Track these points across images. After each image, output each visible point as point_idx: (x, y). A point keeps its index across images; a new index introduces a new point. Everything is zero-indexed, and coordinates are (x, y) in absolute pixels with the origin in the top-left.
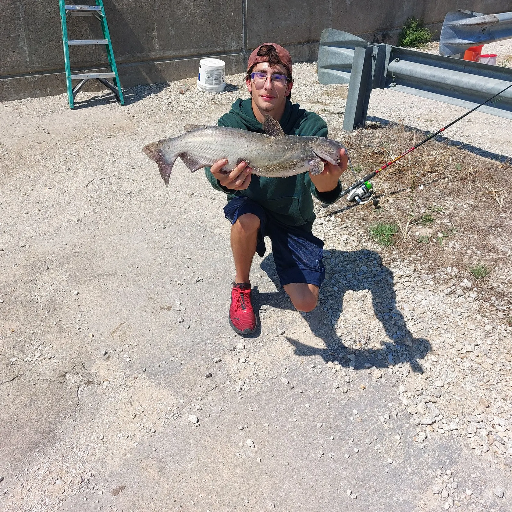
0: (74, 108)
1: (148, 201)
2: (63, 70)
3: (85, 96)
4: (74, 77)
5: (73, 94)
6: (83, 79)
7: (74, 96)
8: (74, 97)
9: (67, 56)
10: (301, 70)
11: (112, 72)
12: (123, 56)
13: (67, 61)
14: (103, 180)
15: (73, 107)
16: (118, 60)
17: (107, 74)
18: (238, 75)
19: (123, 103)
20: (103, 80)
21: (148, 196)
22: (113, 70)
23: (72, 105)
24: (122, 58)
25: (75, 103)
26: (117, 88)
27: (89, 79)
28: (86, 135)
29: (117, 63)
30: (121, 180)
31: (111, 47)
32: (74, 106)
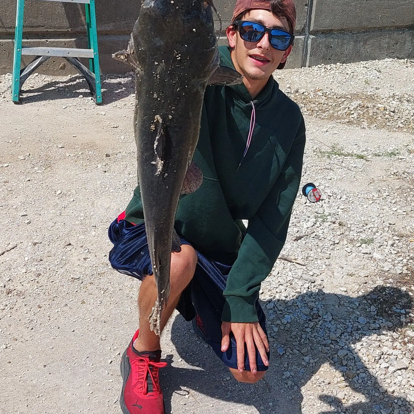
0: (20, 101)
1: (108, 299)
2: (12, 35)
3: (40, 81)
4: (26, 52)
5: (21, 78)
6: (40, 56)
7: (22, 81)
8: (22, 83)
9: (19, 17)
10: (396, 71)
11: (90, 49)
12: (112, 24)
13: (19, 24)
14: (38, 244)
15: (17, 100)
16: (103, 28)
17: (80, 52)
18: (293, 70)
19: (100, 101)
20: (73, 60)
21: (110, 287)
22: (92, 46)
23: (16, 96)
24: (109, 27)
25: (21, 92)
26: (94, 75)
27: (50, 57)
28: (28, 154)
29: (100, 34)
30: (69, 248)
31: (93, 9)
32: (19, 98)
